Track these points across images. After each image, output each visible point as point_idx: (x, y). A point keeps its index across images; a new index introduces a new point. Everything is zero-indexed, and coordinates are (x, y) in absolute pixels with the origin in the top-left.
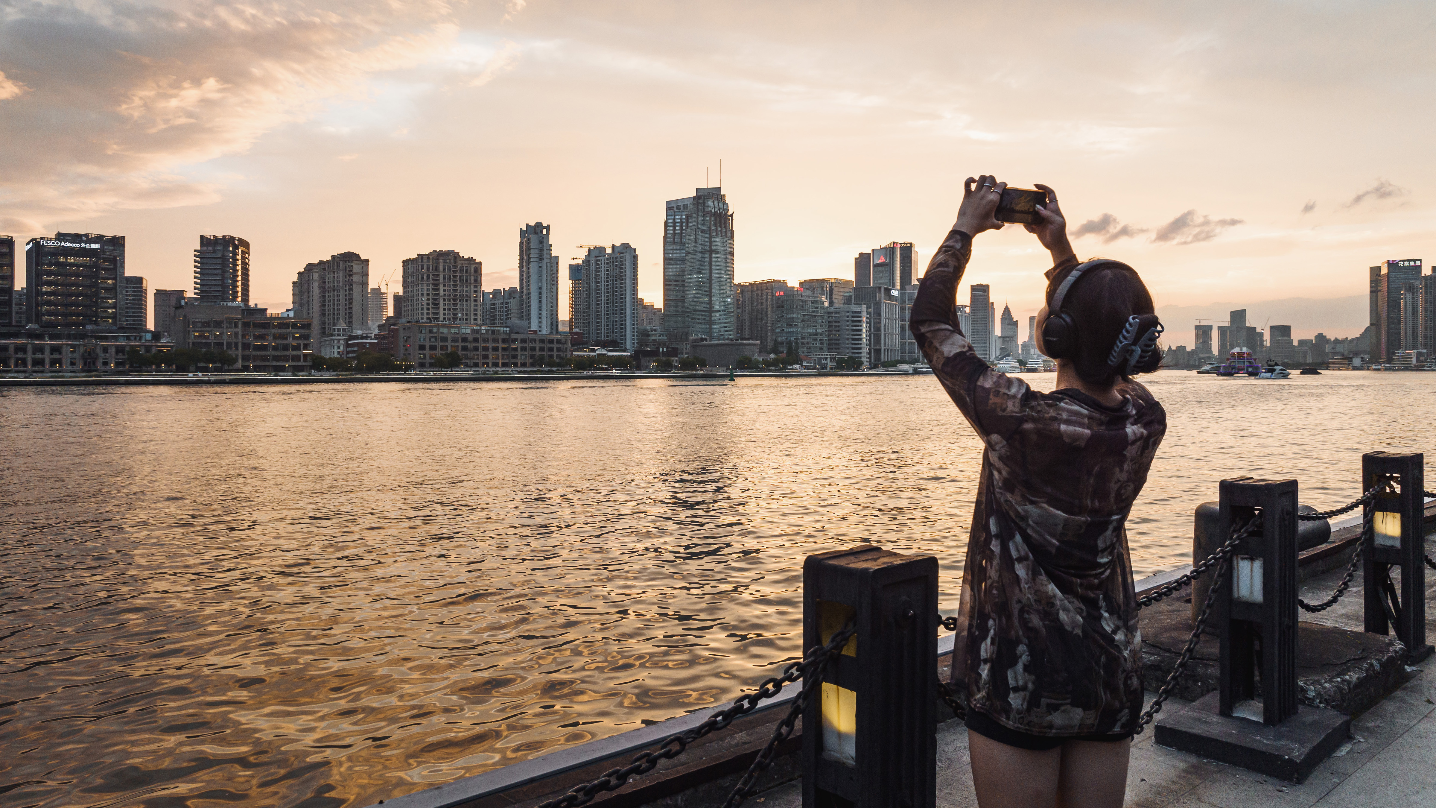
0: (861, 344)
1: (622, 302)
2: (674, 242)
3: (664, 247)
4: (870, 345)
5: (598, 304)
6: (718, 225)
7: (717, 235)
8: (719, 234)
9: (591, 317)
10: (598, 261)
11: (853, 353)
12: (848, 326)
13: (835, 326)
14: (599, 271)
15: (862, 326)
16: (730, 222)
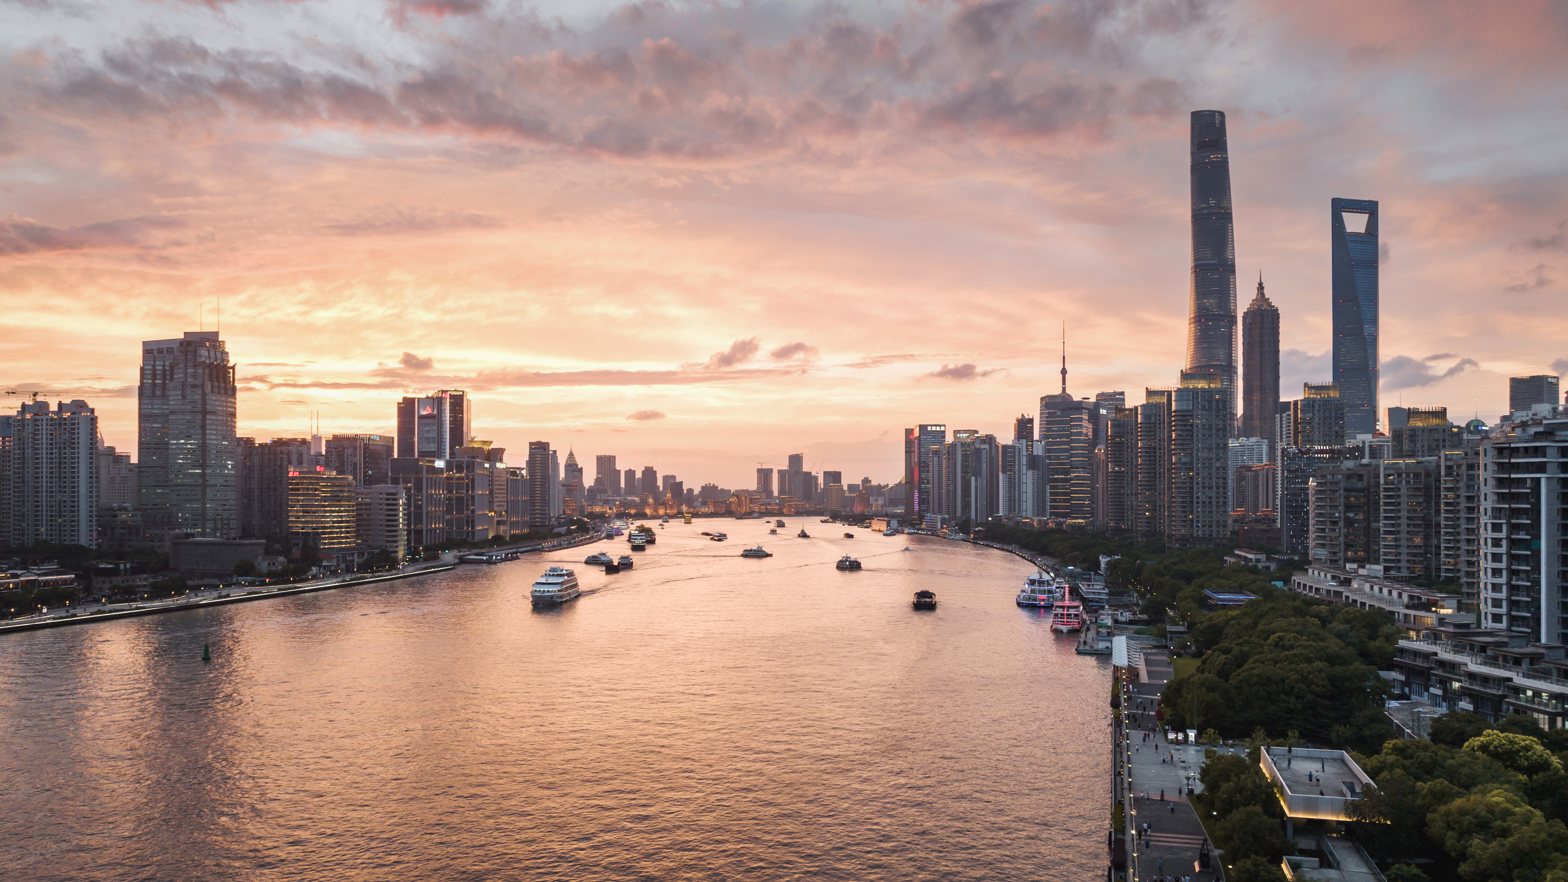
0: (397, 531)
2: (153, 395)
3: (140, 400)
6: (215, 380)
7: (212, 392)
8: (216, 390)
9: (26, 494)
10: (36, 420)
11: (388, 542)
12: (381, 509)
13: (366, 509)
14: (38, 435)
15: (398, 510)
16: (231, 375)
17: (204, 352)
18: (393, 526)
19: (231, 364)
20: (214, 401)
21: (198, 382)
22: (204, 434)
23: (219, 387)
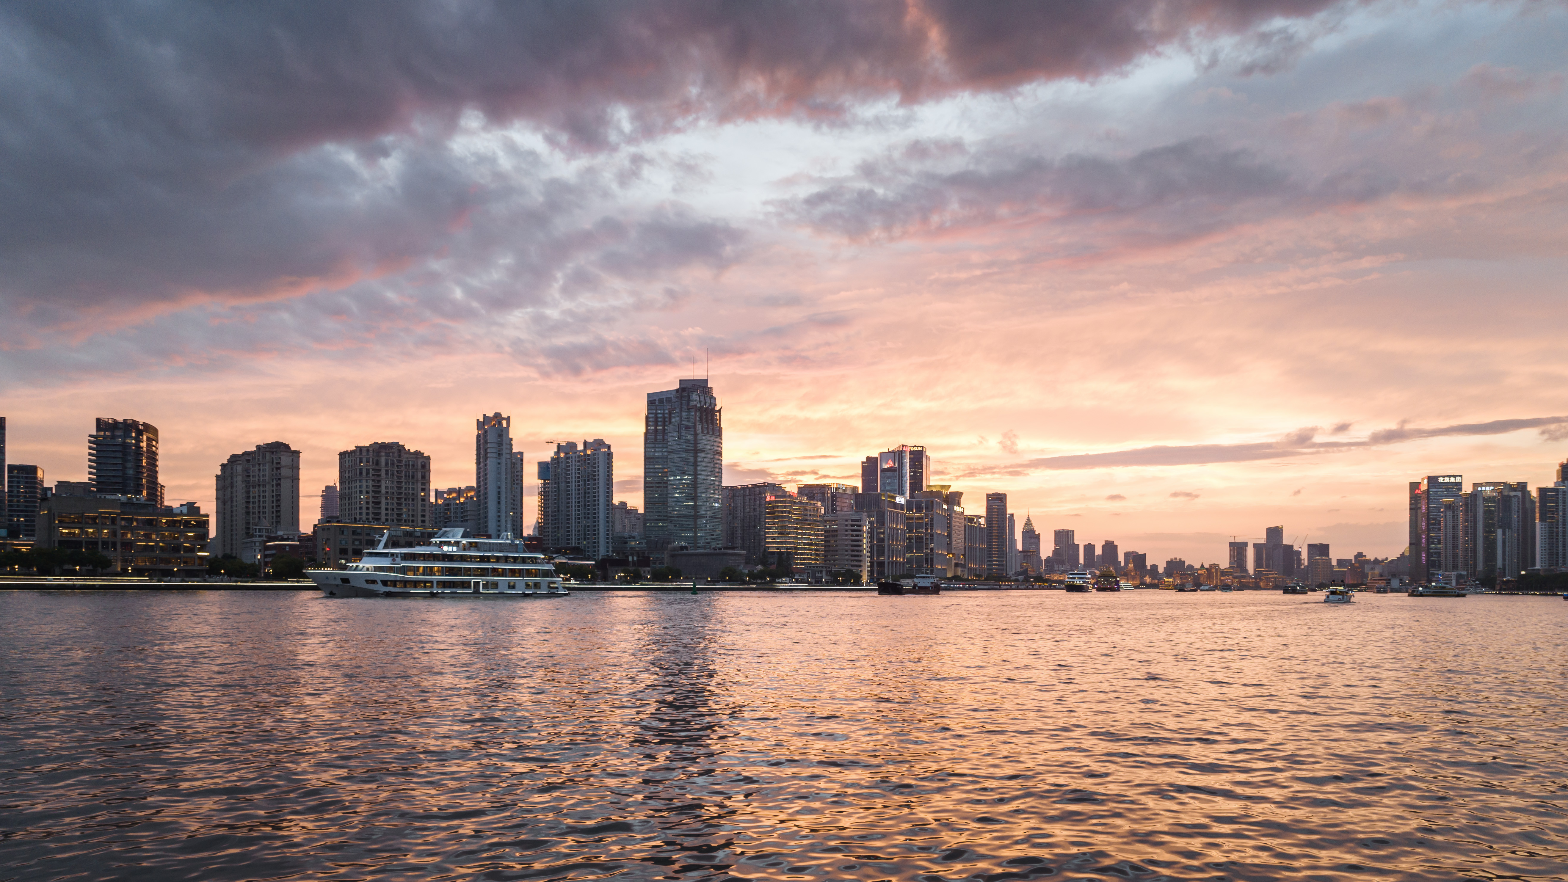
0: (861, 556)
1: (595, 505)
2: (656, 440)
3: (645, 444)
4: (872, 557)
5: (568, 507)
6: (704, 421)
7: (702, 432)
8: (705, 431)
9: (560, 521)
10: (568, 458)
11: (852, 566)
12: (846, 535)
13: (833, 536)
14: (569, 470)
15: (862, 536)
16: (718, 418)
17: (695, 397)
18: (858, 551)
19: (717, 408)
20: (704, 441)
21: (691, 424)
22: (696, 470)
23: (707, 428)
